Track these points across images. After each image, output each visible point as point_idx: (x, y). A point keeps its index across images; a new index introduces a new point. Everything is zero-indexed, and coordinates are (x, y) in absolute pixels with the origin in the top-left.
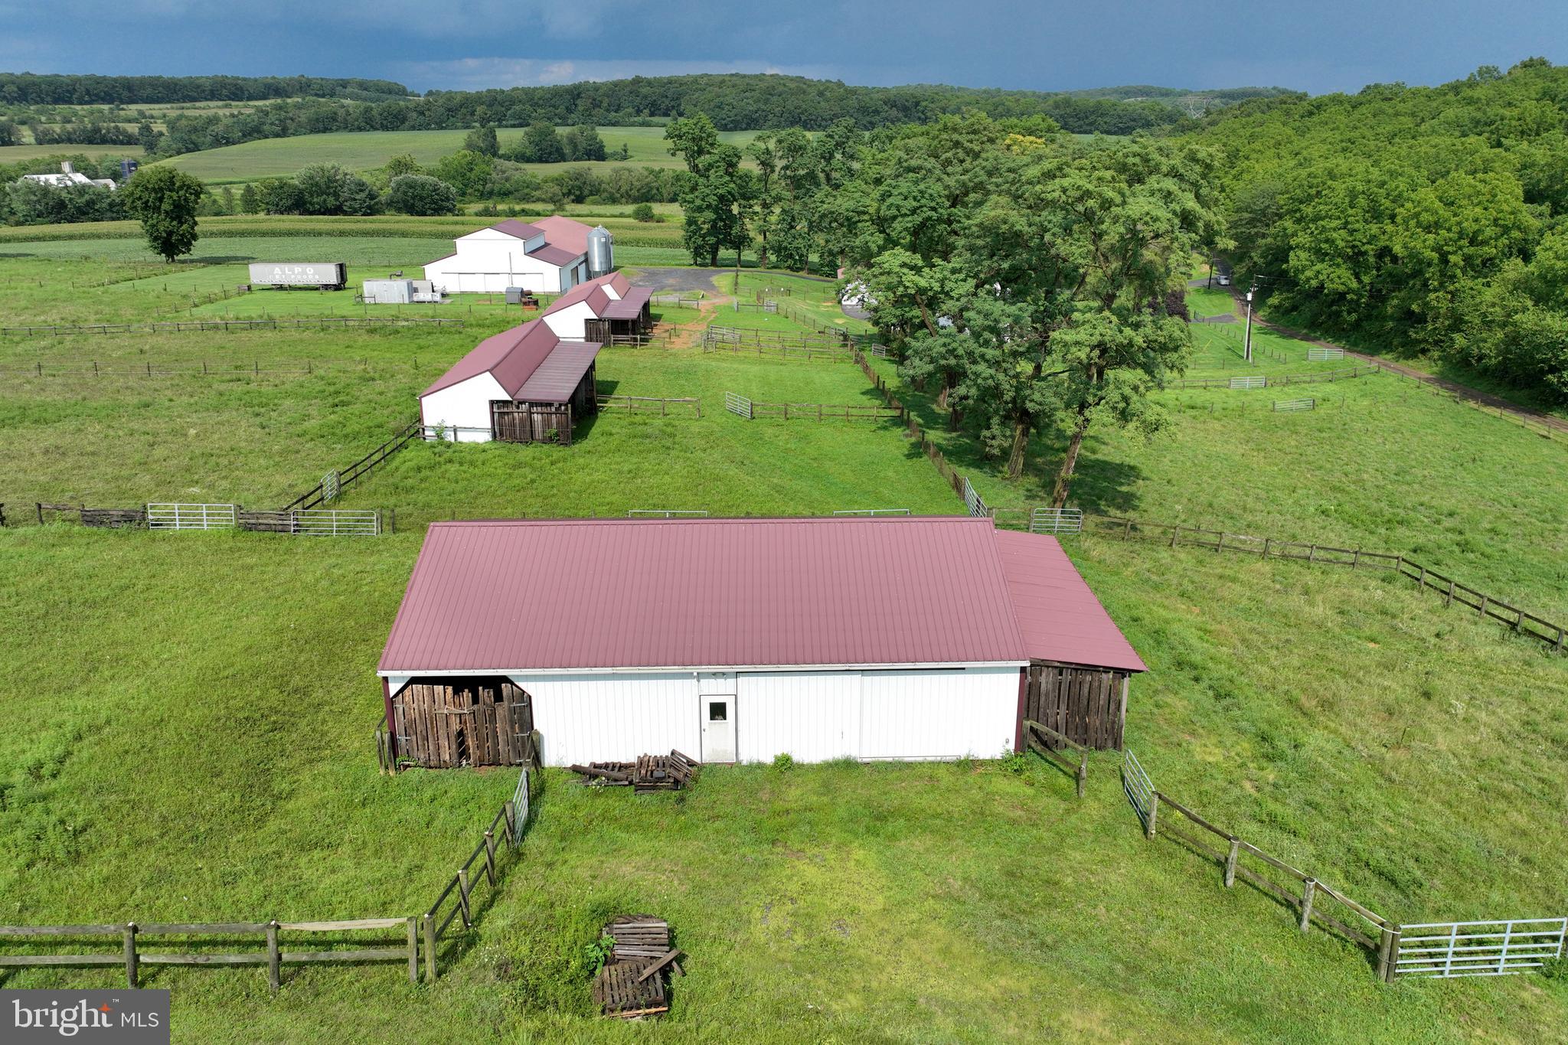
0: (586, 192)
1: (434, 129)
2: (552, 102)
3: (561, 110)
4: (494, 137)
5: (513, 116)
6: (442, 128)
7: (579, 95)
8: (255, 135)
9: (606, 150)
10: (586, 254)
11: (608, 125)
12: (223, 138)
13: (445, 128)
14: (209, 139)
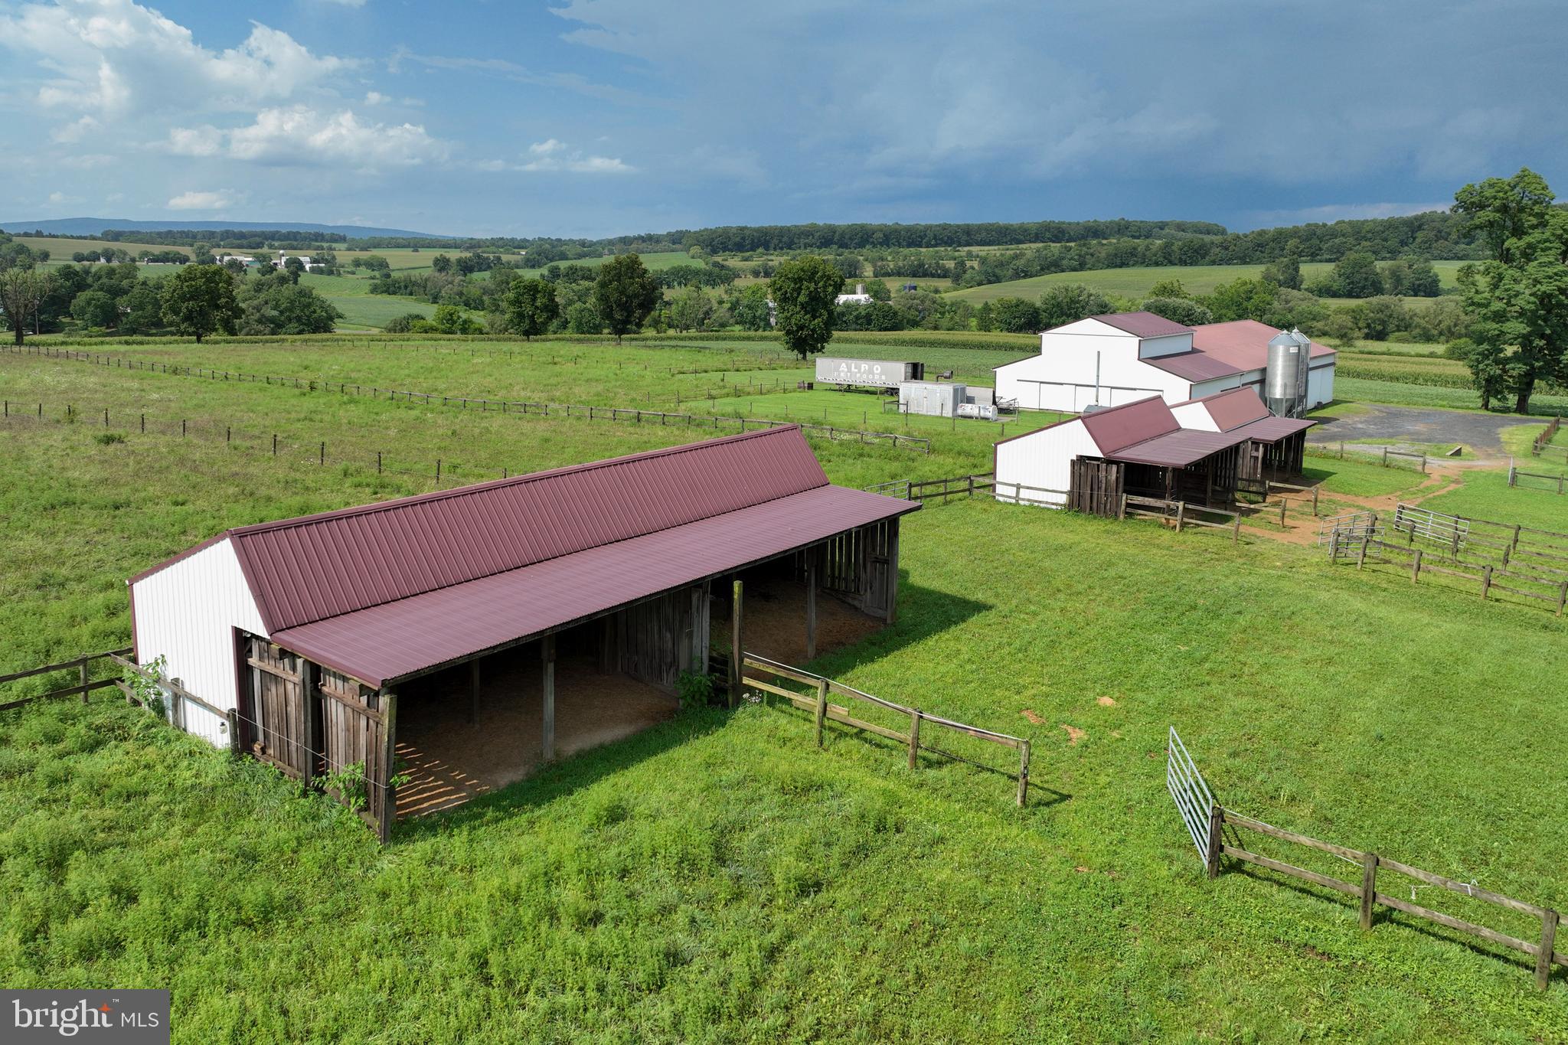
0: (1392, 327)
1: (1237, 264)
2: (1384, 235)
3: (1393, 243)
4: (1297, 270)
5: (1330, 250)
6: (1245, 263)
7: (1420, 228)
8: (1053, 269)
9: (1441, 285)
10: (1264, 370)
11: (1452, 259)
12: (1023, 271)
13: (1249, 263)
14: (1011, 272)
